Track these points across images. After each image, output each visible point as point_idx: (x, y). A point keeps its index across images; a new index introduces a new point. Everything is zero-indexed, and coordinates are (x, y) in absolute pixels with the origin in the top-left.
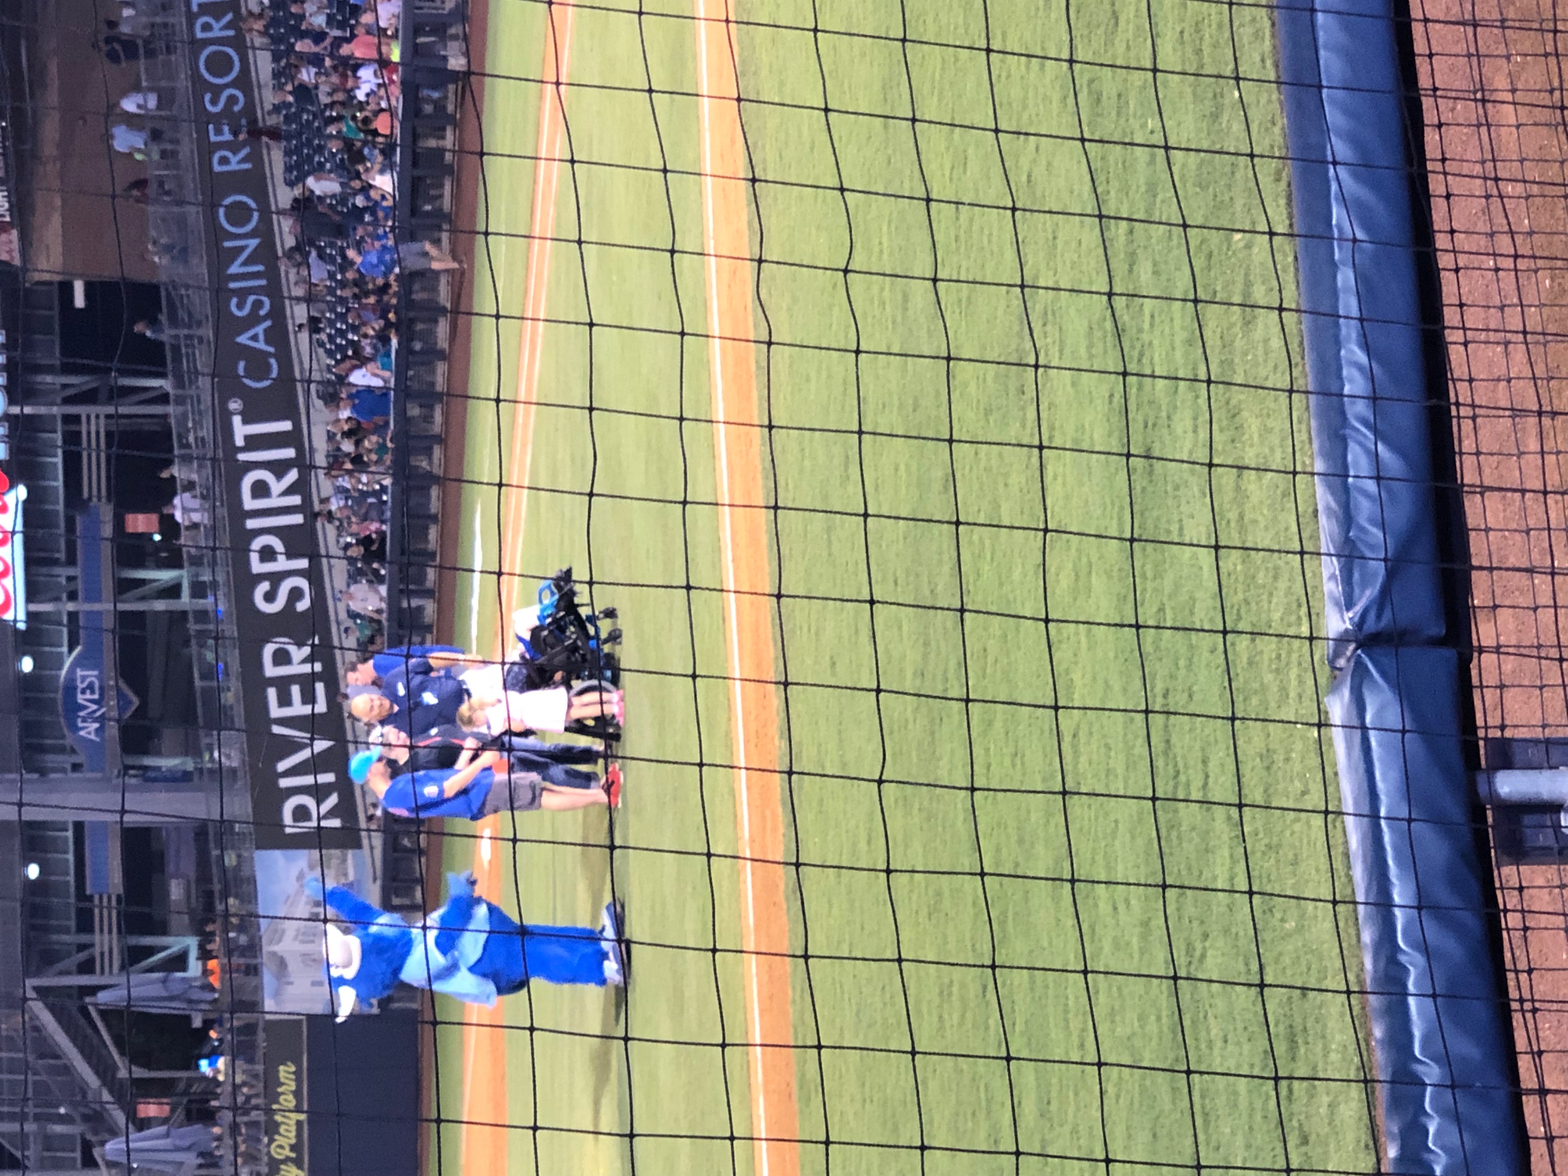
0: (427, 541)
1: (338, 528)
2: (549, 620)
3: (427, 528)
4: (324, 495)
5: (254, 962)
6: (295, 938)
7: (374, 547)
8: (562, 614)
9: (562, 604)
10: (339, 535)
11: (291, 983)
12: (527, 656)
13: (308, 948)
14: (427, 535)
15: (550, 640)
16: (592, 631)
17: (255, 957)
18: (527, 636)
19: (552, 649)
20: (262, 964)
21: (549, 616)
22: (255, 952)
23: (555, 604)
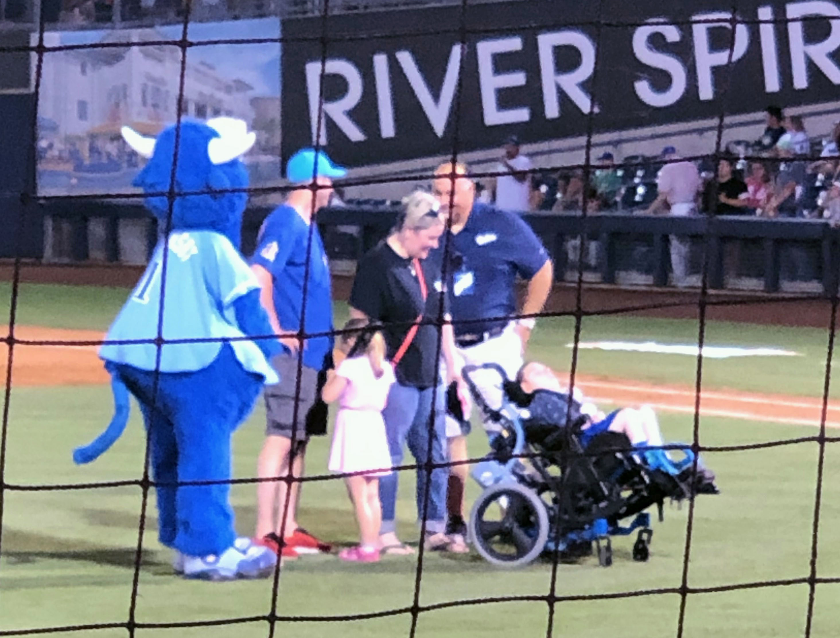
0: (739, 275)
2: (637, 459)
3: (759, 276)
4: (807, 123)
5: (117, 16)
6: (150, 78)
8: (647, 479)
9: (661, 480)
10: (747, 145)
11: (83, 72)
13: (136, 96)
14: (749, 276)
15: (608, 463)
16: (625, 523)
19: (596, 464)
20: (113, 28)
21: (644, 460)
22: (130, 19)
23: (662, 469)
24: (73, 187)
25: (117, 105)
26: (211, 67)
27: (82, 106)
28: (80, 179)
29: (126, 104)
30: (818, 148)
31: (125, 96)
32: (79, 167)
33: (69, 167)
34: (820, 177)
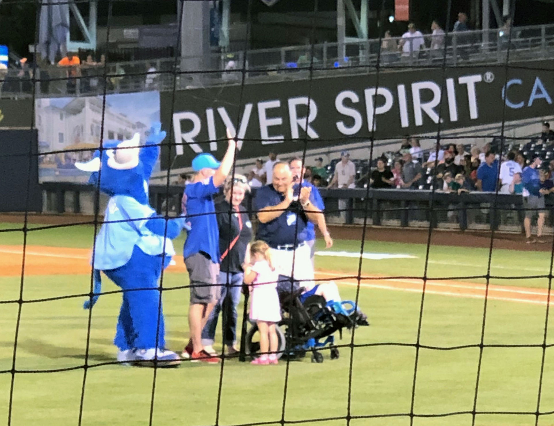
0: (389, 218)
1: (398, 153)
2: (330, 309)
3: (398, 218)
5: (78, 91)
7: (384, 179)
8: (335, 318)
9: (342, 319)
10: (393, 153)
11: (61, 118)
12: (303, 293)
13: (88, 130)
14: (393, 218)
15: (314, 310)
16: (322, 341)
17: (81, 92)
18: (318, 293)
19: (308, 311)
20: (76, 97)
21: (333, 309)
22: (85, 92)
23: (342, 313)
24: (57, 176)
25: (78, 135)
26: (125, 116)
27: (61, 135)
28: (60, 172)
29: (83, 134)
30: (427, 155)
31: (82, 131)
32: (60, 166)
33: (55, 166)
34: (429, 169)
